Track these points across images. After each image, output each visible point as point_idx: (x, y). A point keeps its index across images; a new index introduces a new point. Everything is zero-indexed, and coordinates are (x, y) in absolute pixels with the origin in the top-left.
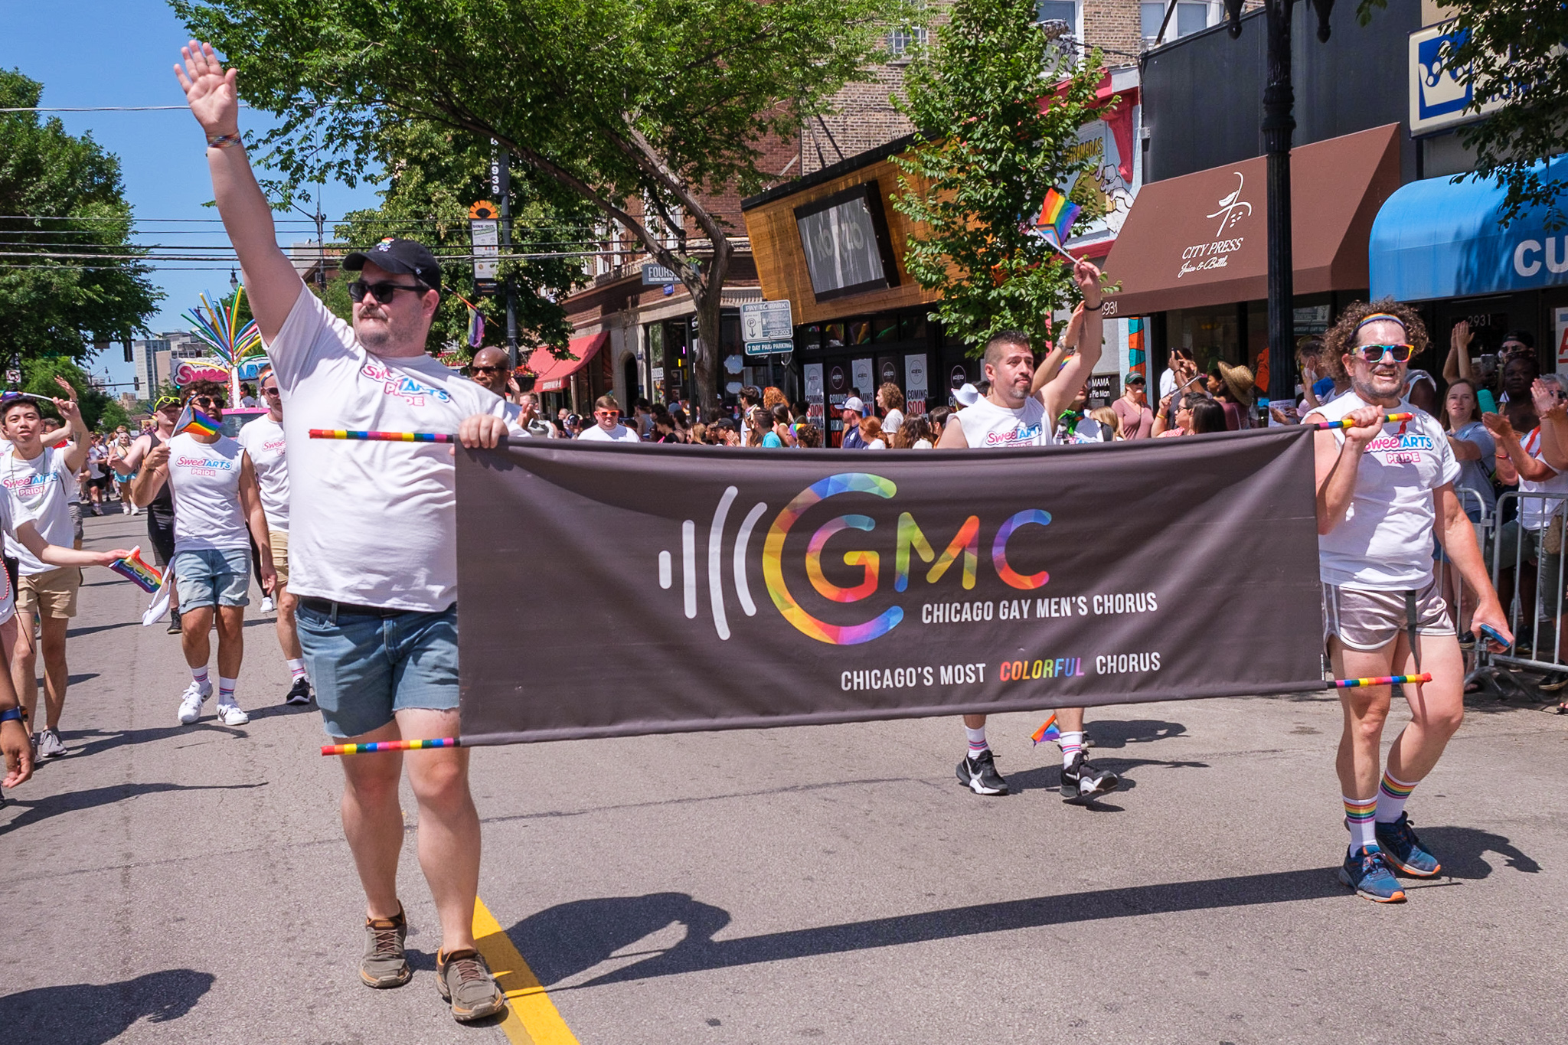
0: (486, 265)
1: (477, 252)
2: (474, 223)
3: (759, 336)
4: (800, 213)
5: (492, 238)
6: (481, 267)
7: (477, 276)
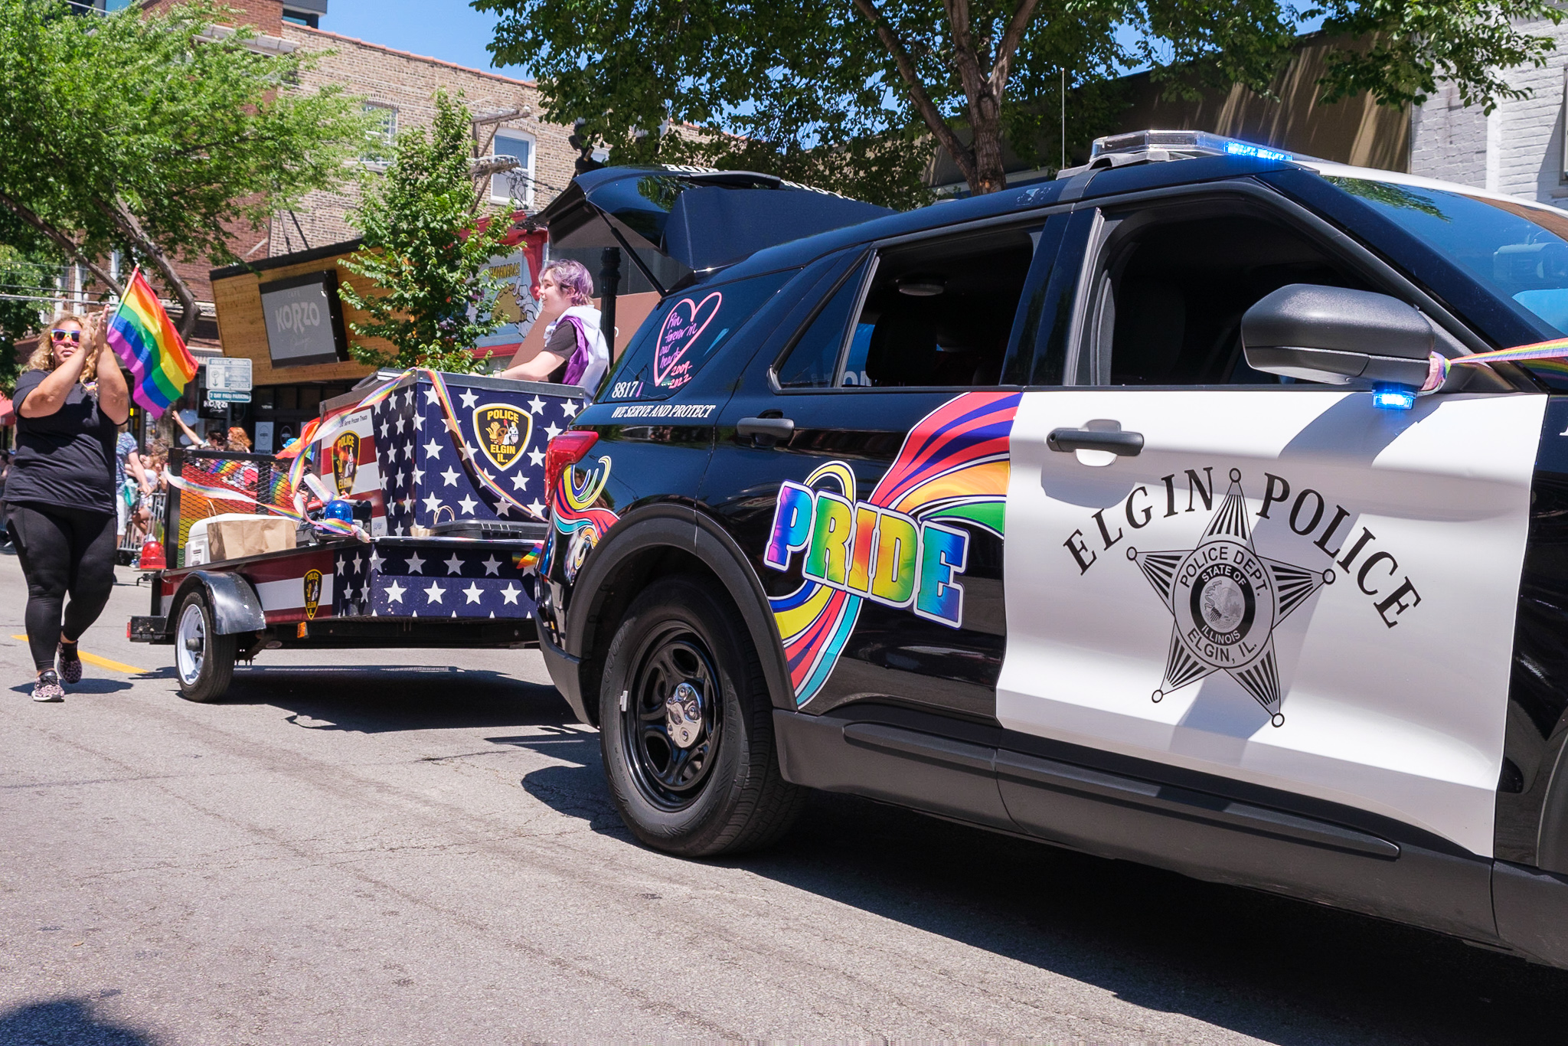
3: (221, 386)
4: (264, 288)
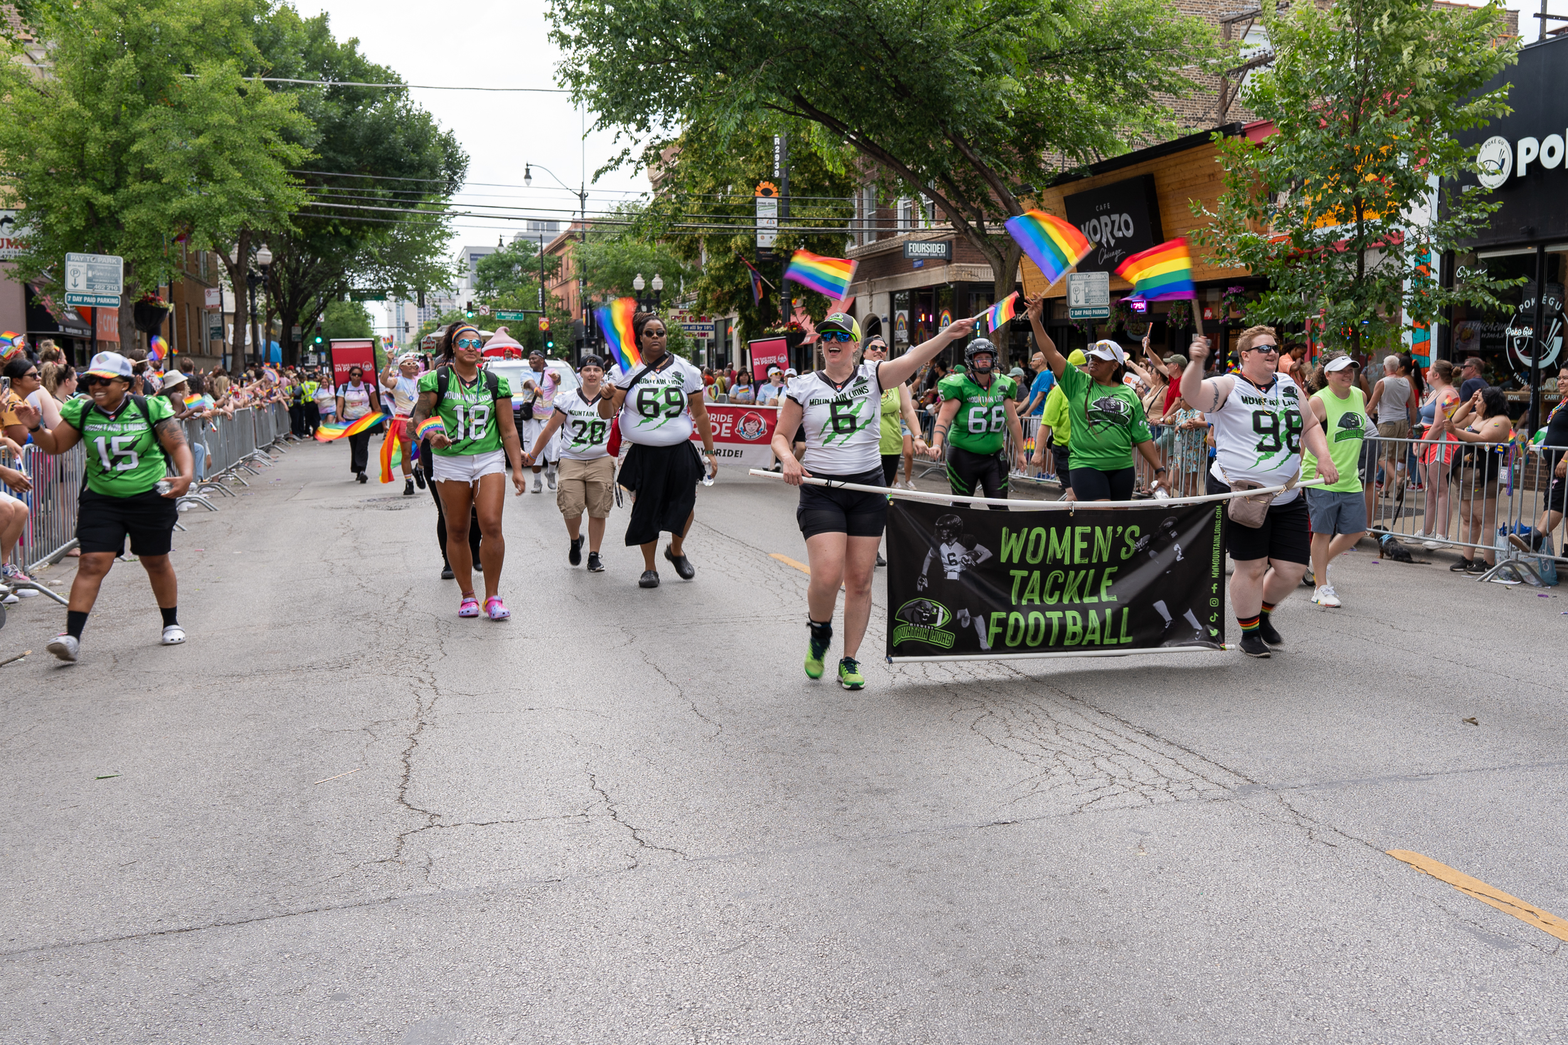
0: (767, 237)
1: (760, 223)
2: (759, 200)
3: (1082, 303)
5: (773, 212)
6: (763, 238)
7: (759, 245)
